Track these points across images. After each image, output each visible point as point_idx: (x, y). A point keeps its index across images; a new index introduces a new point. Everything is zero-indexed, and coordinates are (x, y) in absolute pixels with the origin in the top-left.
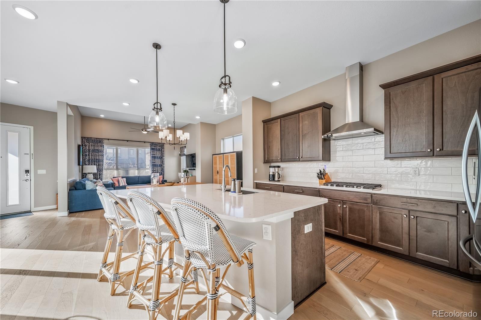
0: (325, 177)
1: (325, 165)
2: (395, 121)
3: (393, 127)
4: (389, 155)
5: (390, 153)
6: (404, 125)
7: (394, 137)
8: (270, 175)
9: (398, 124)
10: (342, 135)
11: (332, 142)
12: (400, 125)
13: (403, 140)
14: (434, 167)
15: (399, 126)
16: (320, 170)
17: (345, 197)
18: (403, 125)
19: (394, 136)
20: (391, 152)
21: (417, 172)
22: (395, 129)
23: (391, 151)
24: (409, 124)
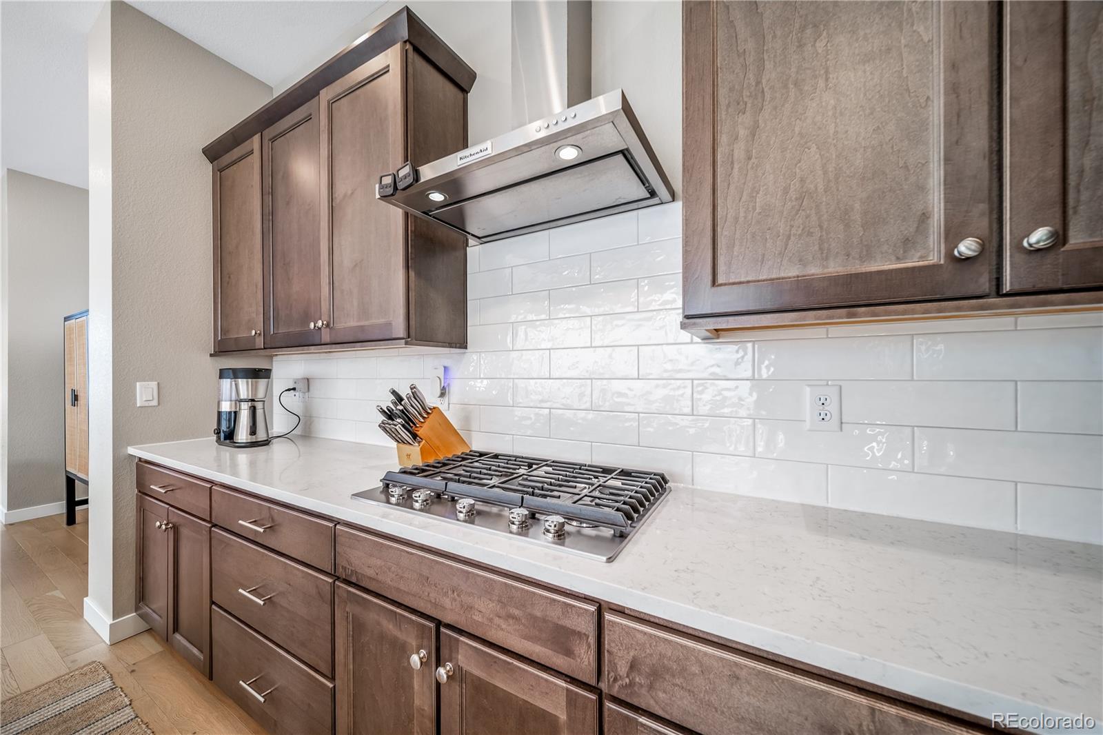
0: (420, 432)
1: (445, 368)
2: (745, 67)
3: (728, 106)
4: (709, 301)
5: (714, 282)
6: (796, 84)
7: (736, 170)
8: (219, 413)
9: (758, 83)
10: (460, 162)
11: (475, 251)
12: (772, 88)
13: (786, 191)
14: (915, 378)
15: (768, 96)
16: (394, 392)
17: (447, 602)
18: (786, 86)
19: (736, 166)
20: (720, 280)
21: (832, 407)
22: (741, 119)
23: (721, 268)
24: (827, 72)
